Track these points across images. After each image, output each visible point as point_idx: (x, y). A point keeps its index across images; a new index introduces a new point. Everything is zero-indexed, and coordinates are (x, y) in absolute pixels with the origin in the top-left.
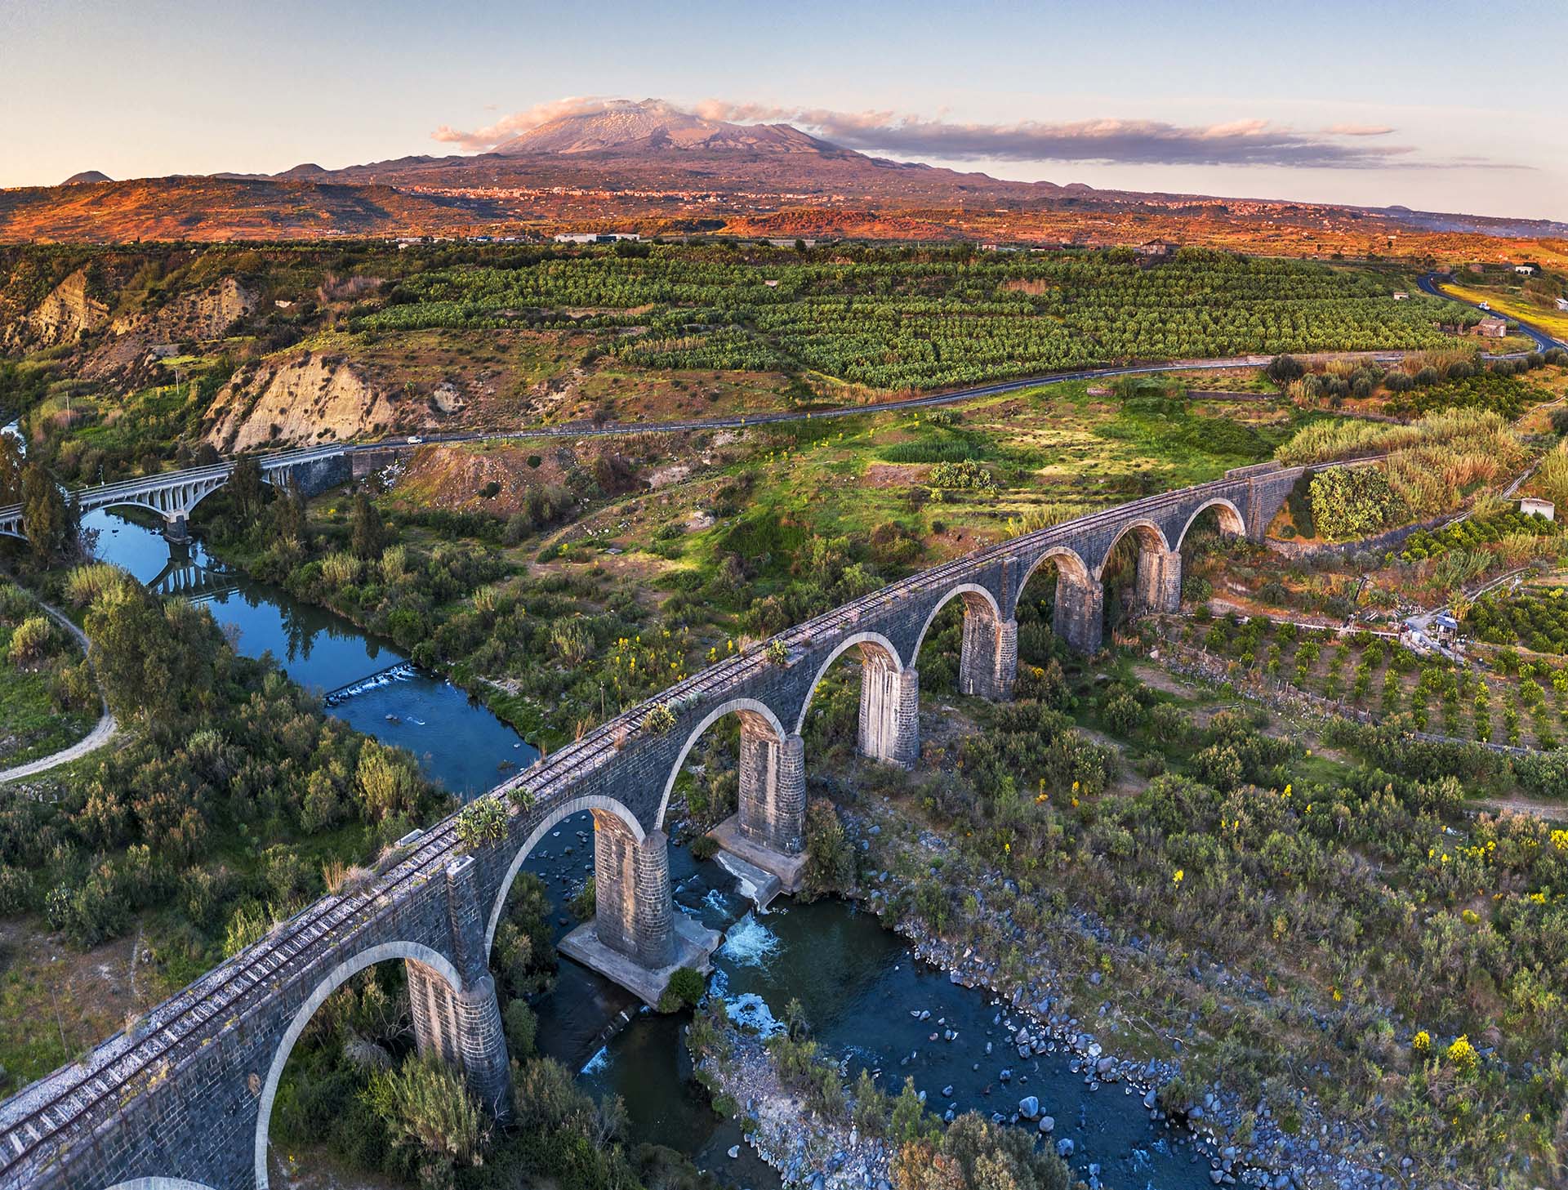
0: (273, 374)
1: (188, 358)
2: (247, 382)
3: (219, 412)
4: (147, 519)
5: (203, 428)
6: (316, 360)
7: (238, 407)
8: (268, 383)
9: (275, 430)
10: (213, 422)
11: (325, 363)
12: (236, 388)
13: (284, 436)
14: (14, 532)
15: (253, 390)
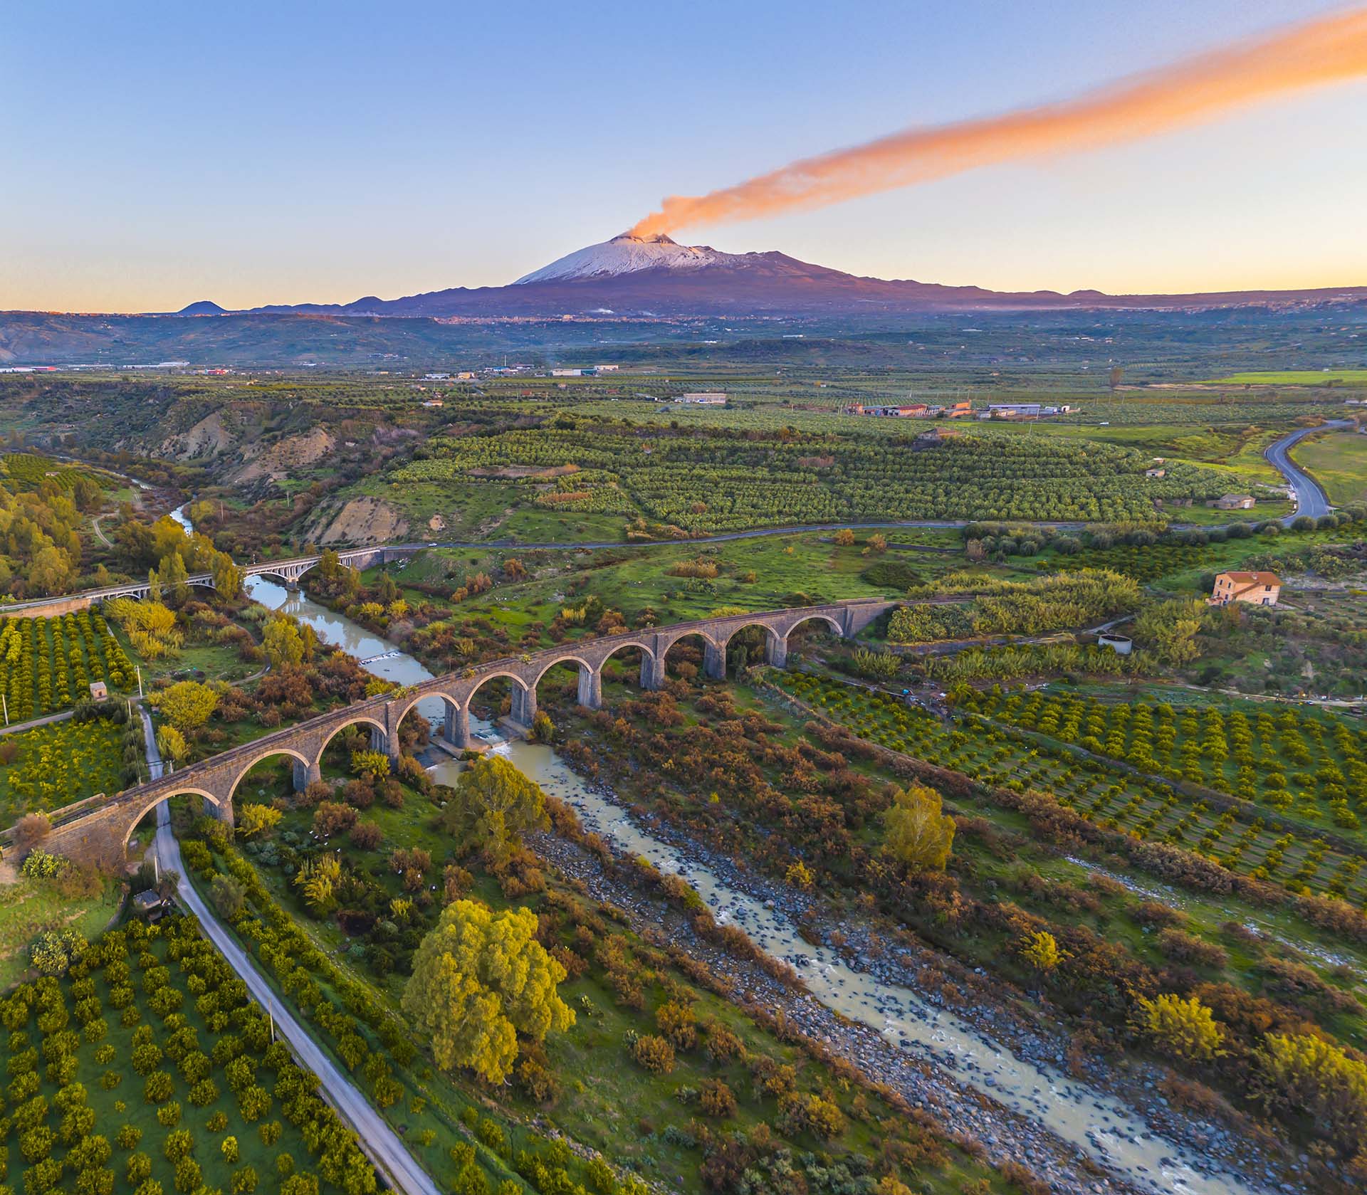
0: (344, 504)
1: (293, 482)
2: (329, 507)
3: (313, 522)
4: (278, 581)
5: (303, 531)
6: (368, 499)
7: (324, 521)
8: (341, 509)
9: (344, 534)
10: (310, 527)
11: (372, 501)
12: (323, 510)
13: (349, 538)
14: (207, 585)
15: (332, 512)
